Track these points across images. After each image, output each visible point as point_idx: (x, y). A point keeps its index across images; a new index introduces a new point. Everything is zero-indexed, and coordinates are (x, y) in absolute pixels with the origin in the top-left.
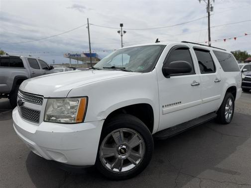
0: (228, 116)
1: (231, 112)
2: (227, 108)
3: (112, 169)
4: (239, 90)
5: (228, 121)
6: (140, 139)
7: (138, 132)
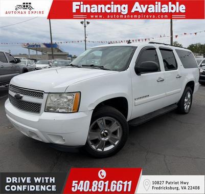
0: (186, 107)
1: (190, 103)
2: (186, 100)
3: (97, 149)
4: (197, 84)
5: (187, 112)
6: (118, 125)
7: (117, 119)
